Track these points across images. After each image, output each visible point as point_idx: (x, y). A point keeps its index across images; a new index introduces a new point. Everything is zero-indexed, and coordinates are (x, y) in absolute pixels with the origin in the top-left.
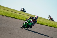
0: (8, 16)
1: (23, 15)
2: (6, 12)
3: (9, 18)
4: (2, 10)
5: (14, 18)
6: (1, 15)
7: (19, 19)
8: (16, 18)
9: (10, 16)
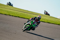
0: (12, 16)
1: (28, 14)
2: (11, 11)
3: (13, 17)
4: (6, 10)
5: (19, 17)
6: (6, 15)
7: (24, 18)
8: (21, 18)
9: (15, 15)
